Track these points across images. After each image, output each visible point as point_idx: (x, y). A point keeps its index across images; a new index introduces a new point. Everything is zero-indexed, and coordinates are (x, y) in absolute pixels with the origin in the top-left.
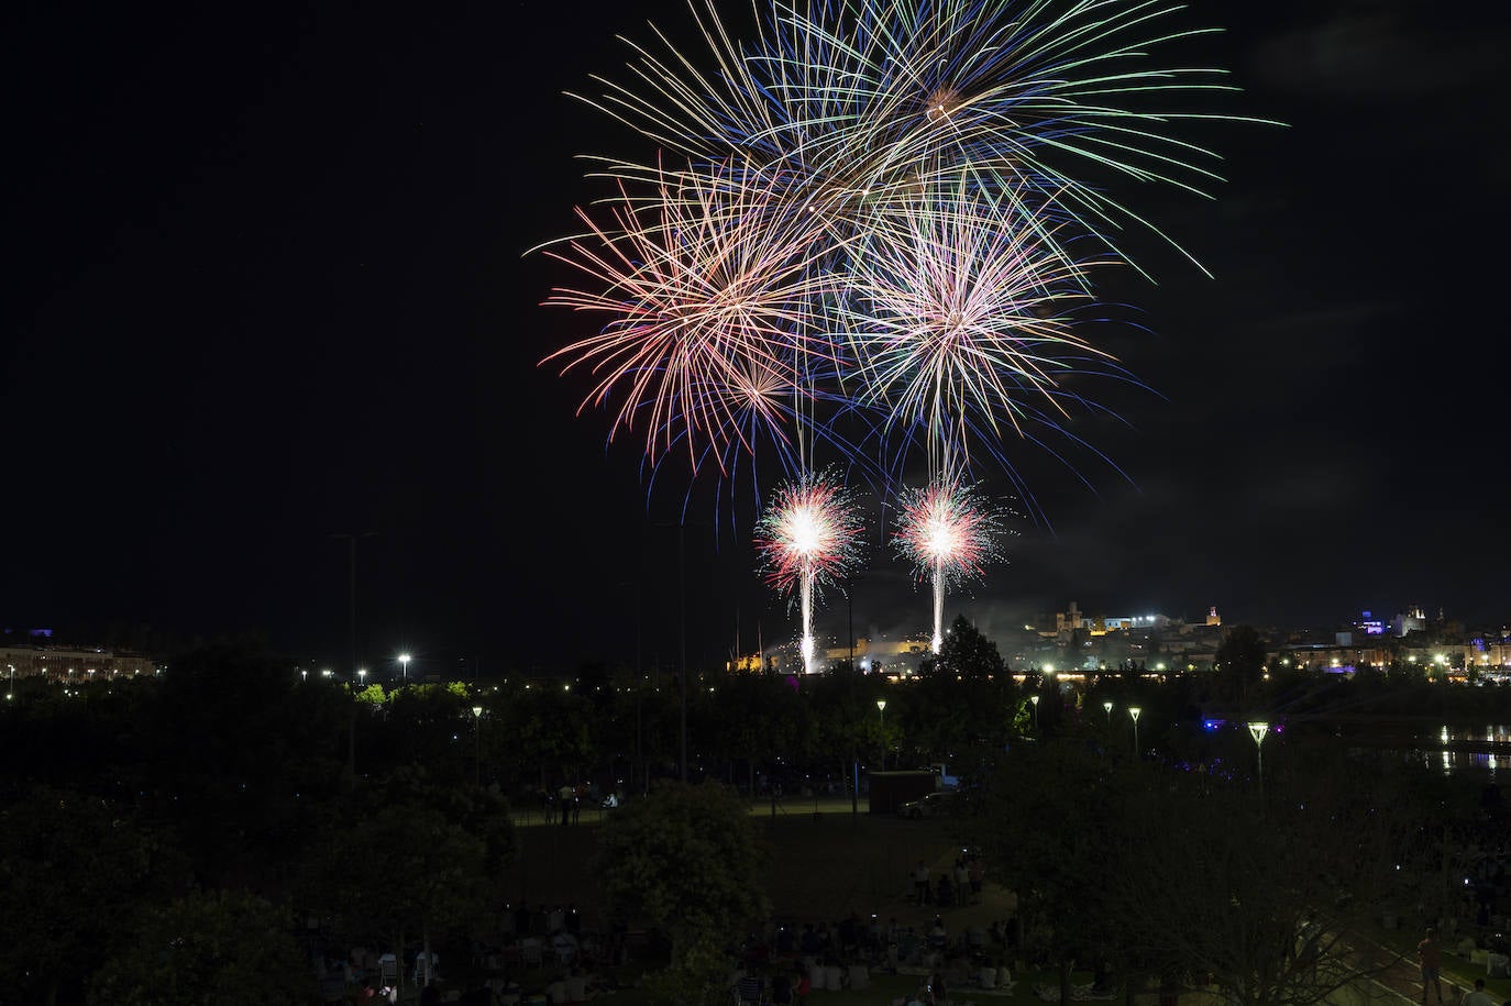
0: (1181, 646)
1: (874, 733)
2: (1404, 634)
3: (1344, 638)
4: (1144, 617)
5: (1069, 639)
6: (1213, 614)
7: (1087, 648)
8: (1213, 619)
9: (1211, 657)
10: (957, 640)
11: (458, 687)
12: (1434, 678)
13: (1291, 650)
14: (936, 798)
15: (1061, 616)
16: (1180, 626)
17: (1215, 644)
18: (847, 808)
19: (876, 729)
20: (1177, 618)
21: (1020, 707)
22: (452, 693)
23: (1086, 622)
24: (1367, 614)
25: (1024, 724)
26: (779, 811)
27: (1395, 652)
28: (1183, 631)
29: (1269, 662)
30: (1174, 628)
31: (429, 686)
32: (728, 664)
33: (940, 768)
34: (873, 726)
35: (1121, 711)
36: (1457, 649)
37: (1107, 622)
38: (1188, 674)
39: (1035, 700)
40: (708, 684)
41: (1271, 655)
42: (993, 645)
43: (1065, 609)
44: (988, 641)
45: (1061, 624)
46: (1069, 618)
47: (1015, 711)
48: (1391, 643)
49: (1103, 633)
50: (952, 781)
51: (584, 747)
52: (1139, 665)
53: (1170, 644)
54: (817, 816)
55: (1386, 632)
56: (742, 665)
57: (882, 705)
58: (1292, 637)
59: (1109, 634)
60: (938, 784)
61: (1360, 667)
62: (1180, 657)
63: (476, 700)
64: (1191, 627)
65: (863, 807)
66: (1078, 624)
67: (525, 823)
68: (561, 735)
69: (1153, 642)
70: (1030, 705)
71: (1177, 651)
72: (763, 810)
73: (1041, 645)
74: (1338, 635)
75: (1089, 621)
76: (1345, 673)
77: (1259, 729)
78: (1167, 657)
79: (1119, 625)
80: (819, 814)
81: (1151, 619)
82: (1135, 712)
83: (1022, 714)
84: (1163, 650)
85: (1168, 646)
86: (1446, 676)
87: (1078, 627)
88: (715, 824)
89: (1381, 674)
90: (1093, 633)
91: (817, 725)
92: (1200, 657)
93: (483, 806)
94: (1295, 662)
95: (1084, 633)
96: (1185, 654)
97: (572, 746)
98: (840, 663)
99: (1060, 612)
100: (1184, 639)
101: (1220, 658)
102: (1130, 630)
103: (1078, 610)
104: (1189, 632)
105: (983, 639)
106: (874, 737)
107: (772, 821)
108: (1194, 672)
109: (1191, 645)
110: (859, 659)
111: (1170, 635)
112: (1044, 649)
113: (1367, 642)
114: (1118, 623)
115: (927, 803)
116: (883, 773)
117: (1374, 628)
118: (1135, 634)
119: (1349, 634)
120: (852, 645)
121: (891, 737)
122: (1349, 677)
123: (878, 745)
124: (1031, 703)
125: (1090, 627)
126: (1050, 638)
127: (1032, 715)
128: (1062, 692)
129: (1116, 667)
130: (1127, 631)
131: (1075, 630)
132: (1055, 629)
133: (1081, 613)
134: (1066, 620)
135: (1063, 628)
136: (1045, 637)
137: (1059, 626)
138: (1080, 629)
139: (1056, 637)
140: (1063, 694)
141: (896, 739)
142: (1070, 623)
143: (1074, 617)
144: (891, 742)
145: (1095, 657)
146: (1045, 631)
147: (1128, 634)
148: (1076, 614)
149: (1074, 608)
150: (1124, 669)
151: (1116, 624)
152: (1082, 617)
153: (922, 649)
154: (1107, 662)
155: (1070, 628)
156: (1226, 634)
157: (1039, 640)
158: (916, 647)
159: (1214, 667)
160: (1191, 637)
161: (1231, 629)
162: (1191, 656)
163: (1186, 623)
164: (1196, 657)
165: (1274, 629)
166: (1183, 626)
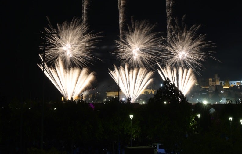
1: (127, 130)
5: (214, 89)
7: (222, 94)
15: (210, 80)
19: (127, 128)
21: (192, 119)
23: (221, 83)
25: (194, 126)
32: (62, 98)
33: (156, 146)
34: (127, 126)
37: (230, 82)
39: (199, 116)
40: (53, 106)
45: (211, 83)
46: (214, 81)
47: (190, 121)
49: (228, 87)
50: (162, 151)
57: (131, 117)
59: (231, 88)
60: (156, 153)
66: (218, 83)
73: (202, 92)
75: (223, 82)
79: (236, 84)
83: (193, 122)
87: (218, 84)
90: (224, 87)
95: (220, 87)
98: (113, 98)
99: (210, 78)
102: (241, 86)
103: (218, 77)
110: (122, 97)
112: (203, 94)
116: (131, 147)
120: (119, 91)
121: (134, 131)
123: (129, 134)
124: (197, 117)
125: (223, 85)
126: (206, 89)
127: (198, 122)
128: (210, 113)
129: (234, 102)
130: (238, 87)
131: (217, 86)
132: (208, 85)
133: (219, 78)
134: (213, 81)
135: (212, 85)
136: (204, 89)
137: (209, 84)
138: (219, 86)
139: (208, 89)
140: (211, 114)
141: (137, 132)
142: (215, 83)
143: (216, 80)
144: (134, 134)
145: (225, 98)
146: (203, 86)
147: (239, 88)
148: (217, 79)
149: (216, 76)
150: (237, 103)
151: (234, 84)
152: (219, 80)
153: (150, 93)
154: (230, 100)
155: (214, 85)
157: (201, 90)
158: (147, 92)
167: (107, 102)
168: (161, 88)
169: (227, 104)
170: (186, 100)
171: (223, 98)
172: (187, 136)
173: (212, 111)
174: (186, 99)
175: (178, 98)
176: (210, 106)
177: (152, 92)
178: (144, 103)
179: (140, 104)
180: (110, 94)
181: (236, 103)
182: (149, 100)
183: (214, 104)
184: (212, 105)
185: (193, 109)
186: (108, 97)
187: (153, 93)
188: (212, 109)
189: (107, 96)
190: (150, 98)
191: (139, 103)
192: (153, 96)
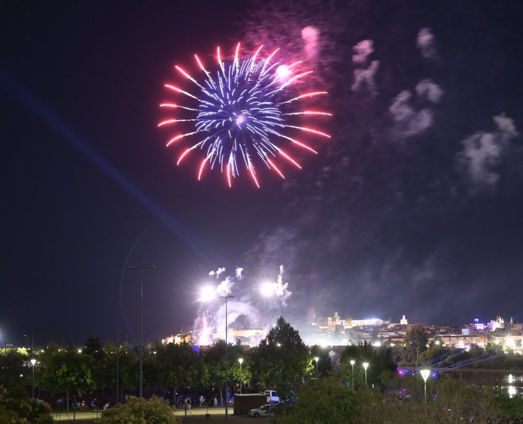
0: (388, 334)
1: (236, 375)
2: (494, 330)
3: (465, 331)
4: (370, 319)
5: (334, 329)
6: (404, 319)
7: (342, 335)
8: (404, 321)
9: (402, 340)
10: (279, 329)
11: (23, 351)
12: (507, 351)
13: (440, 337)
14: (268, 407)
15: (330, 319)
16: (388, 324)
17: (405, 334)
18: (222, 412)
19: (237, 373)
20: (386, 320)
21: (309, 363)
22: (20, 354)
23: (342, 322)
24: (476, 320)
25: (312, 371)
26: (188, 413)
27: (489, 338)
28: (389, 327)
29: (430, 342)
30: (384, 326)
31: (7, 349)
32: (163, 340)
33: (269, 393)
34: (236, 371)
35: (358, 364)
36: (519, 337)
37: (353, 321)
38: (391, 348)
39: (317, 359)
40: (153, 350)
41: (431, 339)
42: (297, 332)
43: (332, 316)
44: (294, 330)
46: (334, 320)
47: (306, 365)
48: (488, 334)
49: (350, 327)
50: (276, 399)
51: (88, 381)
52: (368, 343)
53: (383, 333)
54: (208, 416)
55: (486, 329)
56: (170, 340)
57: (241, 360)
58: (441, 331)
59: (354, 328)
60: (268, 400)
61: (472, 345)
62: (387, 339)
63: (31, 356)
64: (392, 325)
65: (231, 412)
66: (338, 322)
67: (58, 419)
68: (77, 374)
69: (375, 331)
70: (314, 363)
71: (385, 336)
72: (181, 413)
73: (320, 332)
74: (462, 330)
75: (344, 321)
76: (465, 348)
77: (426, 374)
78: (380, 339)
79: (359, 324)
80: (209, 415)
81: (374, 321)
82: (366, 365)
83: (310, 366)
84: (379, 336)
85: (381, 334)
86: (512, 350)
88: (157, 418)
89: (482, 349)
90: (345, 327)
91: (207, 371)
92: (396, 340)
93: (37, 409)
94: (442, 343)
95: (341, 327)
96: (390, 338)
97: (82, 380)
98: (220, 340)
99: (330, 317)
100: (390, 331)
101: (407, 341)
102: (364, 326)
103: (338, 316)
104: (392, 328)
105: (292, 329)
106: (236, 377)
107: (186, 419)
108: (394, 347)
109: (393, 334)
110: (230, 338)
111: (383, 329)
112: (321, 335)
113: (475, 333)
114: (357, 322)
115: (263, 409)
116: (241, 395)
117: (480, 326)
118: (365, 329)
119: (468, 330)
121: (245, 377)
122: (467, 350)
123: (238, 381)
125: (344, 324)
126: (325, 329)
127: (315, 366)
128: (330, 356)
129: (357, 344)
130: (362, 327)
131: (337, 325)
132: (327, 325)
133: (340, 317)
135: (331, 324)
136: (322, 329)
137: (329, 323)
138: (339, 325)
139: (327, 329)
141: (247, 378)
142: (334, 322)
143: (336, 319)
144: (245, 379)
145: (346, 339)
146: (322, 326)
149: (336, 314)
150: (361, 345)
152: (340, 320)
154: (352, 341)
155: (334, 325)
156: (410, 329)
157: (319, 331)
158: (258, 333)
159: (403, 345)
160: (393, 330)
161: (412, 326)
162: (392, 339)
163: (390, 323)
164: (395, 340)
165: (433, 326)
166: (389, 324)
168: (274, 329)
169: (348, 346)
171: (344, 339)
172: (303, 381)
173: (332, 353)
174: (302, 341)
175: (293, 340)
176: (329, 348)
178: (254, 345)
181: (359, 344)
182: (261, 342)
184: (332, 347)
185: (310, 352)
187: (265, 334)
188: (332, 351)
190: (262, 340)
191: (249, 346)
192: (265, 338)
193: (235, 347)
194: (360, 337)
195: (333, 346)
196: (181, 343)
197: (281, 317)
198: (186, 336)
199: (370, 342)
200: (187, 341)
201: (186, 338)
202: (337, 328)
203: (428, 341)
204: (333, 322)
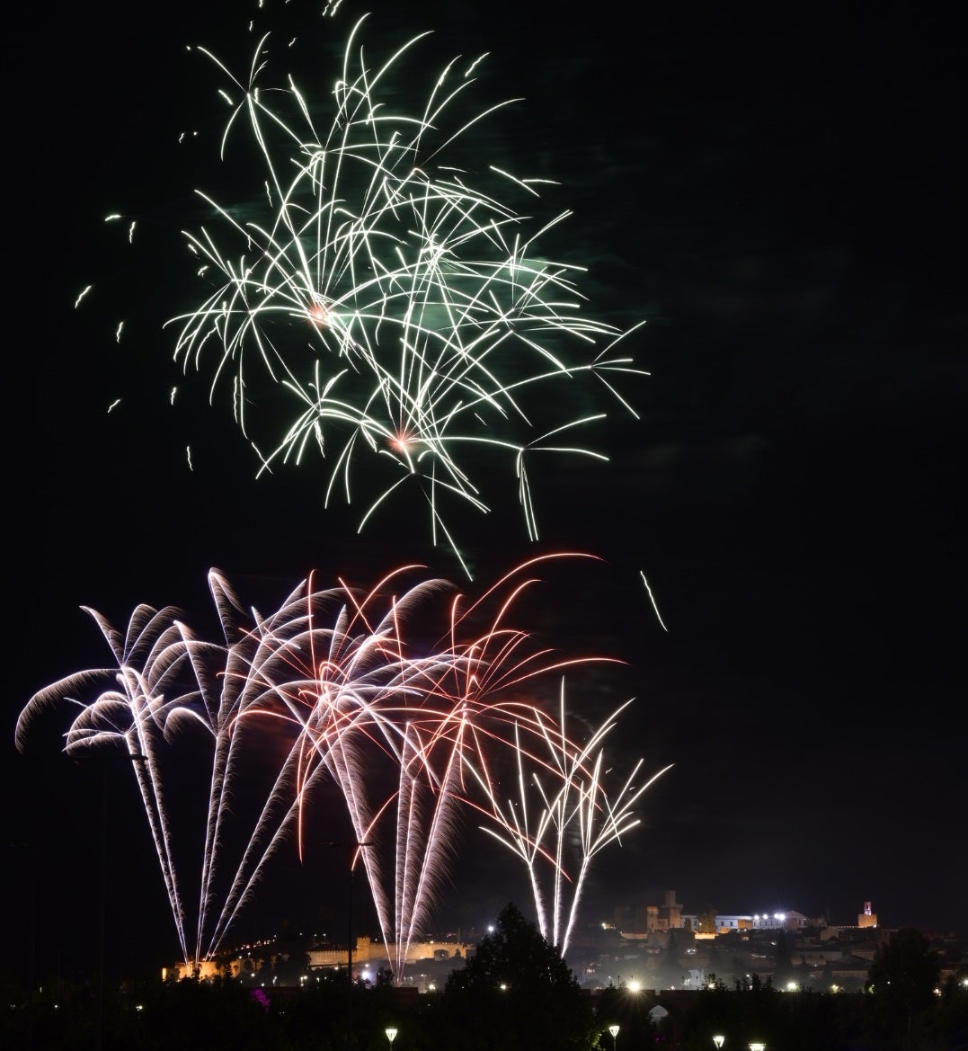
0: (822, 957)
4: (771, 913)
5: (663, 942)
6: (868, 913)
7: (689, 957)
8: (868, 920)
9: (863, 974)
10: (505, 940)
15: (654, 910)
16: (822, 929)
17: (870, 956)
20: (816, 916)
21: (592, 1041)
23: (688, 922)
28: (824, 936)
29: (944, 983)
30: (811, 932)
32: (164, 972)
35: (735, 1045)
37: (719, 920)
38: (830, 997)
39: (614, 1030)
40: (133, 999)
41: (947, 972)
43: (659, 903)
45: (653, 923)
46: (664, 914)
47: (585, 1045)
49: (712, 937)
52: (764, 981)
53: (806, 954)
56: (186, 971)
57: (391, 1033)
59: (721, 938)
62: (820, 973)
64: (834, 931)
66: (678, 922)
69: (783, 947)
71: (815, 964)
73: (623, 951)
75: (693, 918)
78: (800, 972)
79: (736, 925)
81: (781, 917)
82: (757, 1048)
84: (796, 962)
85: (803, 957)
87: (677, 926)
90: (699, 937)
92: (847, 973)
95: (685, 935)
96: (828, 969)
98: (330, 972)
99: (652, 905)
100: (826, 948)
101: (875, 977)
102: (751, 933)
103: (678, 902)
104: (833, 938)
108: (839, 994)
109: (836, 956)
110: (360, 967)
111: (807, 940)
112: (628, 957)
114: (734, 923)
118: (758, 938)
120: (351, 947)
124: (608, 1034)
125: (693, 928)
126: (637, 941)
128: (653, 1020)
129: (730, 986)
130: (745, 934)
131: (673, 930)
132: (643, 929)
133: (681, 906)
134: (659, 916)
135: (656, 927)
136: (629, 941)
137: (649, 924)
138: (679, 930)
139: (645, 941)
140: (654, 1023)
142: (666, 921)
143: (672, 911)
145: (700, 971)
146: (628, 932)
147: (747, 938)
148: (675, 908)
149: (671, 899)
150: (742, 989)
151: (732, 924)
152: (682, 913)
153: (452, 954)
154: (717, 978)
155: (666, 928)
156: (888, 942)
157: (622, 945)
158: (442, 951)
159: (867, 988)
160: (835, 945)
161: (891, 933)
162: (834, 972)
163: (829, 924)
164: (841, 973)
165: (951, 935)
166: (824, 928)
167: (310, 983)
168: (488, 940)
169: (705, 993)
170: (573, 980)
171: (695, 973)
173: (659, 1013)
174: (573, 975)
175: (546, 973)
176: (650, 998)
177: (458, 952)
178: (432, 987)
179: (420, 992)
180: (320, 959)
181: (738, 987)
182: (450, 978)
183: (663, 992)
184: (658, 994)
185: (594, 1009)
186: (313, 969)
187: (463, 954)
188: (659, 1007)
189: (311, 967)
190: (454, 971)
191: (416, 989)
192: (462, 967)
193: (375, 990)
194: (739, 965)
195: (662, 992)
196: (217, 978)
197: (510, 904)
198: (234, 958)
199: (769, 980)
200: (234, 973)
201: (233, 964)
202: (672, 937)
203: (938, 979)
204: (662, 920)
